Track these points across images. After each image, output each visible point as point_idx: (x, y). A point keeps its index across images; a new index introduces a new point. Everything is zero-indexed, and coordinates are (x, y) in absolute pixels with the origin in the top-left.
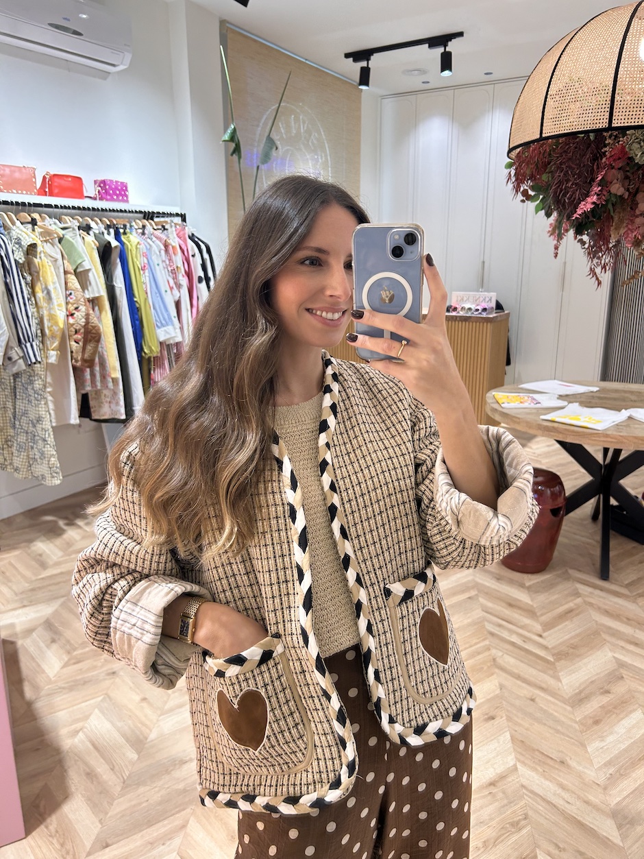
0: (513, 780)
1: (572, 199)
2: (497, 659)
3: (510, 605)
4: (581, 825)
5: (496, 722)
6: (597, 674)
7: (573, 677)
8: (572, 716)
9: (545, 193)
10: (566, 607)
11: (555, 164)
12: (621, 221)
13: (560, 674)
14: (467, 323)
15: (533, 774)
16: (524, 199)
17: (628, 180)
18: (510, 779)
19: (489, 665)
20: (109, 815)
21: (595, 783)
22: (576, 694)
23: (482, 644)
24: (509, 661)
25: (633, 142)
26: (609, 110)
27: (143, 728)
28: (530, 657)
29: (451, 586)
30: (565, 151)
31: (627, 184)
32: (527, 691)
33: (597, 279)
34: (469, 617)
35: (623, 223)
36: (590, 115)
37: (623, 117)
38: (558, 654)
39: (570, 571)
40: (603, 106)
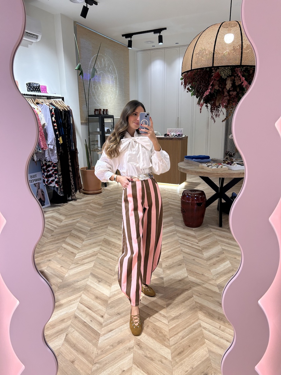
0: (187, 280)
1: (203, 91)
2: (183, 250)
3: (188, 235)
5: (182, 265)
7: (208, 254)
8: (206, 263)
9: (194, 89)
10: (207, 235)
11: (197, 79)
12: (220, 99)
13: (203, 253)
14: (172, 139)
15: (193, 278)
16: (188, 91)
17: (221, 84)
19: (180, 251)
21: (212, 279)
22: (208, 258)
23: (177, 246)
24: (187, 250)
25: (221, 71)
28: (194, 249)
30: (199, 75)
31: (220, 86)
32: (192, 258)
33: (214, 120)
36: (207, 62)
37: (217, 63)
38: (203, 248)
39: (209, 225)
40: (211, 59)
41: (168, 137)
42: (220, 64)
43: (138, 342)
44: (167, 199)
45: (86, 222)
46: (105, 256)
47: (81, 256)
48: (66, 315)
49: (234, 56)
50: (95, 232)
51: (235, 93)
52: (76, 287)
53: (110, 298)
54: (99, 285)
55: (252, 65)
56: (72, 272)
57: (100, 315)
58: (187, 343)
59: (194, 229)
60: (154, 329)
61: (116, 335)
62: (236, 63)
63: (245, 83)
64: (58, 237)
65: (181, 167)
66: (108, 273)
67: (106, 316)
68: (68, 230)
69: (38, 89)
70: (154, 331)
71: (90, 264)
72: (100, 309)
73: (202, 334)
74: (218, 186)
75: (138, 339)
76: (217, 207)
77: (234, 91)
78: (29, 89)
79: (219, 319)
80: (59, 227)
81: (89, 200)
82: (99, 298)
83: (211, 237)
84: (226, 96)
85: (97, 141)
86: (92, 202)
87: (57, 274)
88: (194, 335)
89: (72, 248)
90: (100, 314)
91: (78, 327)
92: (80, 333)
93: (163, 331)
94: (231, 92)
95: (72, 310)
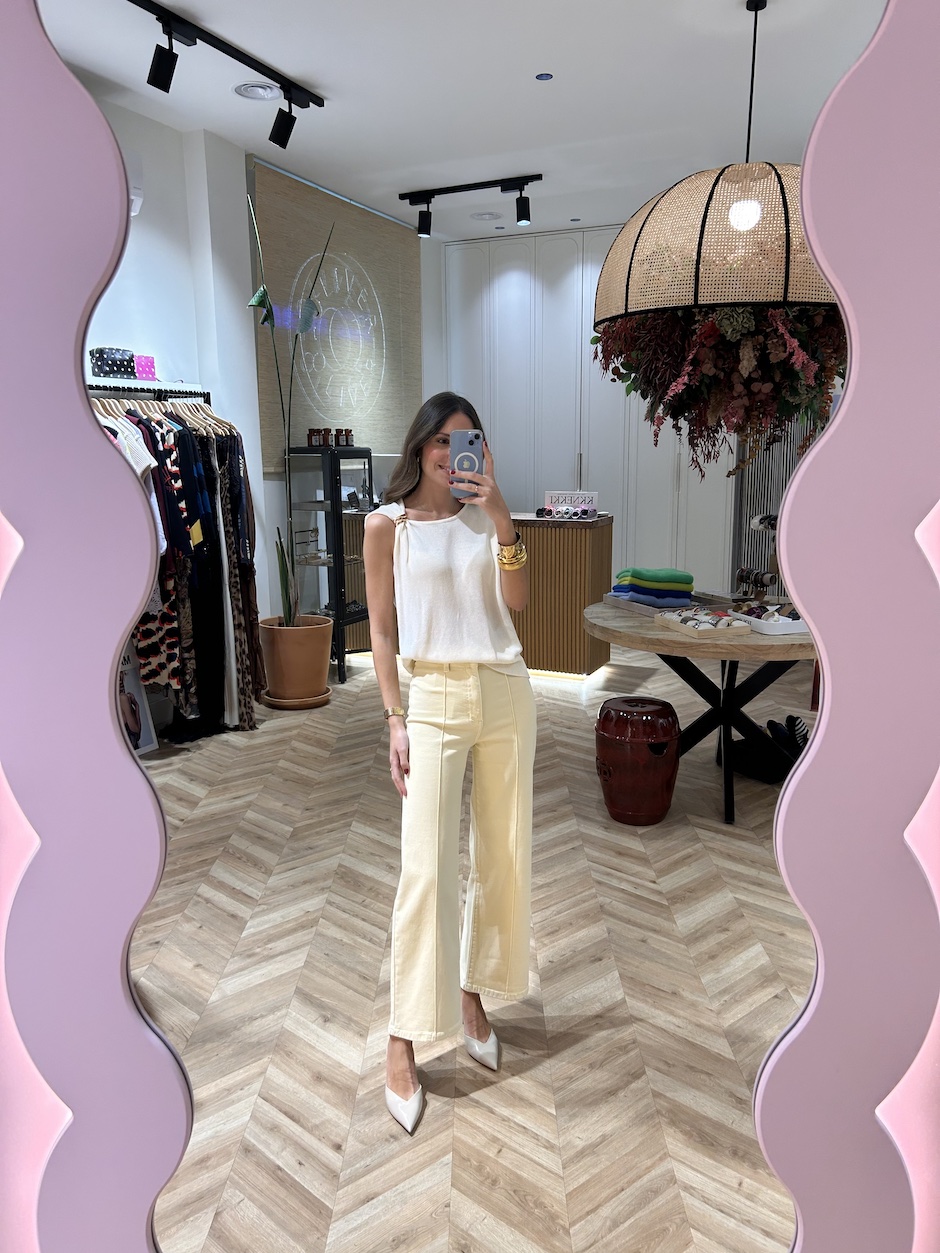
0: (621, 1012)
1: (663, 379)
2: (607, 907)
3: (620, 854)
5: (605, 961)
6: (716, 914)
7: (686, 920)
8: (686, 953)
9: (636, 371)
10: (683, 853)
11: (643, 341)
12: (719, 403)
13: (675, 916)
14: (562, 527)
15: (642, 1005)
16: (616, 377)
17: (722, 359)
19: (595, 911)
21: (708, 1009)
22: (693, 933)
23: (587, 893)
24: (619, 906)
25: (721, 320)
26: (693, 286)
27: (202, 992)
28: (644, 903)
30: (652, 328)
31: (720, 364)
32: (639, 933)
33: (701, 470)
35: (722, 405)
36: (676, 291)
37: (708, 295)
38: (674, 898)
39: (690, 817)
40: (688, 282)
41: (548, 518)
42: (719, 298)
43: (463, 1242)
44: (547, 725)
45: (278, 805)
46: (345, 929)
47: (262, 928)
48: (214, 1142)
50: (307, 841)
51: (767, 387)
52: (248, 1041)
53: (362, 1079)
54: (325, 1034)
55: (822, 301)
56: (232, 986)
57: (332, 1141)
58: (628, 1244)
59: (641, 830)
60: (515, 1191)
61: (385, 1215)
62: (769, 294)
63: (800, 358)
64: (184, 858)
65: (593, 621)
66: (356, 991)
67: (351, 1145)
68: (220, 835)
69: (126, 368)
70: (517, 1199)
71: (295, 955)
72: (329, 1121)
73: (680, 1209)
74: (720, 687)
75: (462, 1230)
76: (713, 754)
77: (763, 379)
78: (100, 367)
79: (735, 1153)
80: (188, 822)
81: (286, 730)
82: (327, 1080)
83: (700, 861)
84: (738, 396)
85: (316, 530)
86: (299, 735)
87: (182, 993)
88: (651, 1212)
89: (233, 898)
90: (328, 1138)
91: (254, 1187)
92: (261, 1207)
93: (546, 1202)
94: (756, 384)
95: (234, 1124)
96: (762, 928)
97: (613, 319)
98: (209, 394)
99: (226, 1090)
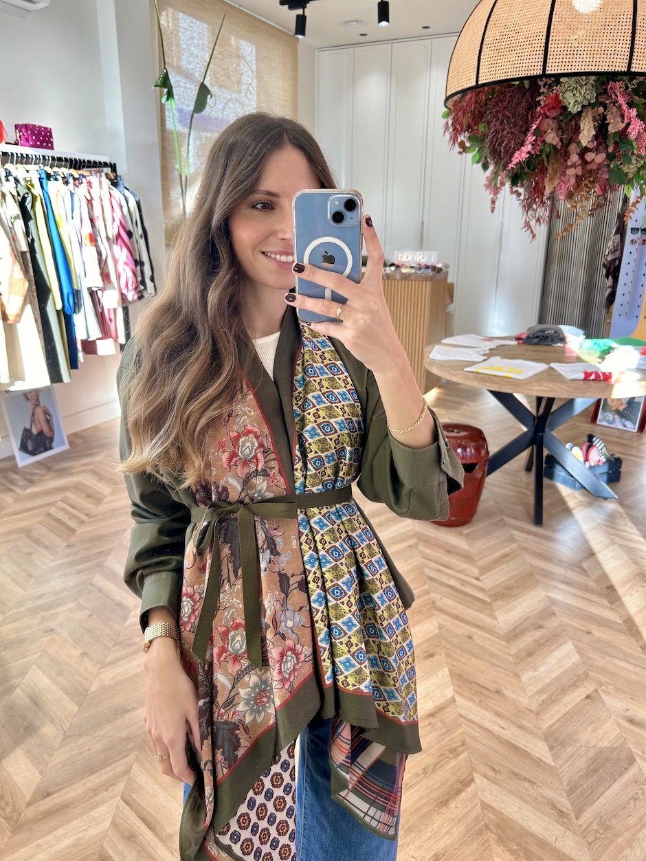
0: (451, 711)
1: (508, 148)
2: (436, 602)
4: (515, 748)
5: (437, 657)
6: (531, 612)
7: (508, 616)
8: (507, 650)
9: (481, 143)
10: (502, 552)
11: (491, 113)
12: (555, 172)
13: (496, 613)
14: (407, 282)
15: (469, 704)
16: (461, 150)
17: (561, 131)
18: (448, 710)
19: (428, 607)
20: (50, 765)
21: (527, 709)
22: (511, 631)
24: (449, 603)
25: (567, 90)
26: (543, 56)
27: (84, 682)
28: (468, 599)
29: (391, 536)
30: (500, 100)
31: (560, 134)
32: (464, 629)
33: (532, 232)
34: (409, 564)
35: (557, 174)
36: (525, 61)
38: (495, 595)
39: (506, 519)
40: (538, 53)
42: (566, 68)
49: (610, 45)
51: (600, 158)
52: (119, 735)
56: (110, 675)
59: (465, 530)
62: (615, 63)
63: (636, 128)
77: (596, 150)
80: (92, 517)
83: (516, 560)
84: (574, 166)
94: (590, 154)
95: (96, 831)
96: (570, 626)
97: (464, 91)
98: (115, 164)
99: (92, 790)
